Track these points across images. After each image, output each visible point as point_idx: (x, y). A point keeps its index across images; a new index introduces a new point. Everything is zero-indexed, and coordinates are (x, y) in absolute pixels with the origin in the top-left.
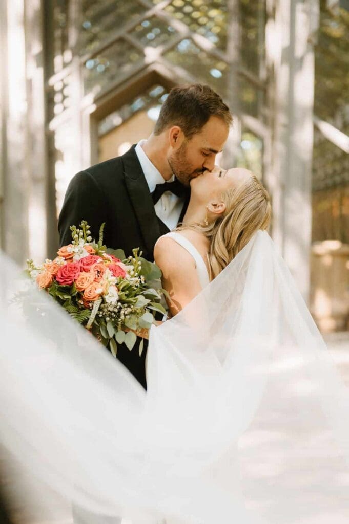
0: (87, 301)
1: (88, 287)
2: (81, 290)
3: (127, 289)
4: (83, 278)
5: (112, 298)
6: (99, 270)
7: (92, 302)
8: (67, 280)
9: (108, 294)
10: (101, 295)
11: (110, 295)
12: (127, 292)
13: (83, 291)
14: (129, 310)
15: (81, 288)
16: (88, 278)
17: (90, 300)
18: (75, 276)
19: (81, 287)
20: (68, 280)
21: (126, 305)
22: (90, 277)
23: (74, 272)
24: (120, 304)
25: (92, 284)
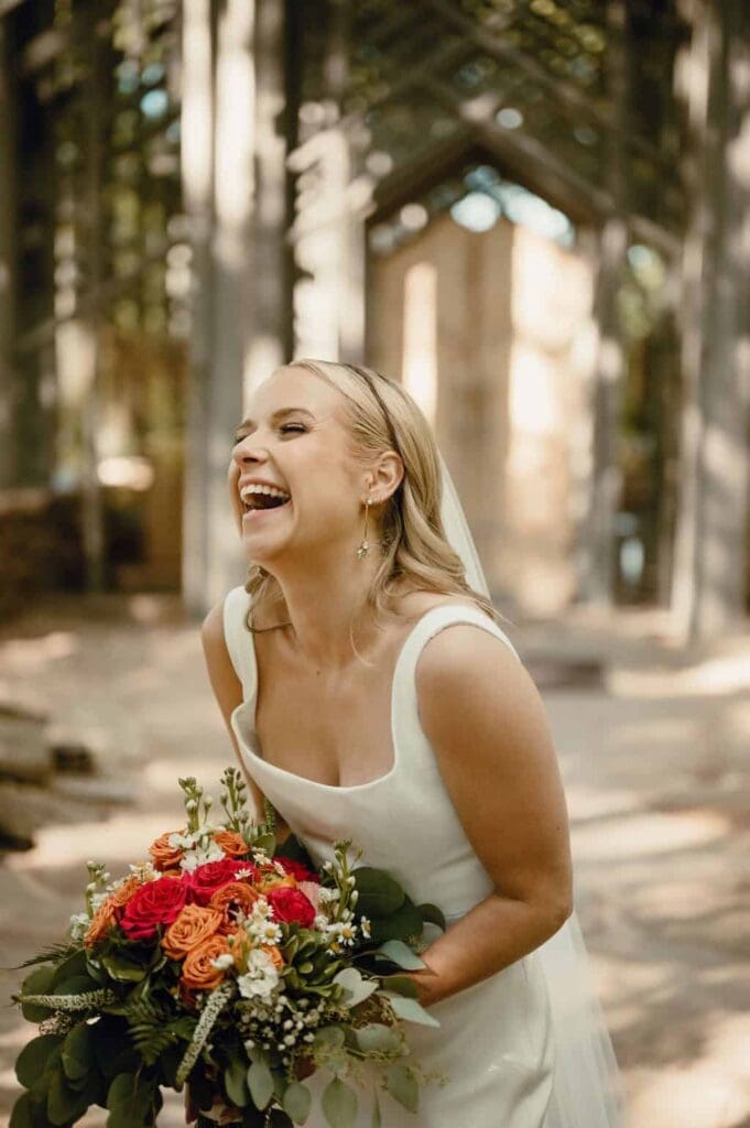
0: (191, 990)
1: (195, 948)
2: (177, 957)
3: (311, 959)
4: (187, 923)
5: (262, 981)
6: (237, 901)
7: (206, 993)
8: (141, 924)
9: (248, 970)
10: (232, 974)
11: (252, 974)
12: (308, 968)
13: (183, 960)
14: (313, 1017)
15: (178, 951)
16: (201, 922)
17: (200, 986)
18: (165, 915)
19: (178, 946)
20: (145, 925)
21: (303, 1002)
22: (205, 921)
23: (166, 902)
24: (283, 1000)
25: (209, 938)
